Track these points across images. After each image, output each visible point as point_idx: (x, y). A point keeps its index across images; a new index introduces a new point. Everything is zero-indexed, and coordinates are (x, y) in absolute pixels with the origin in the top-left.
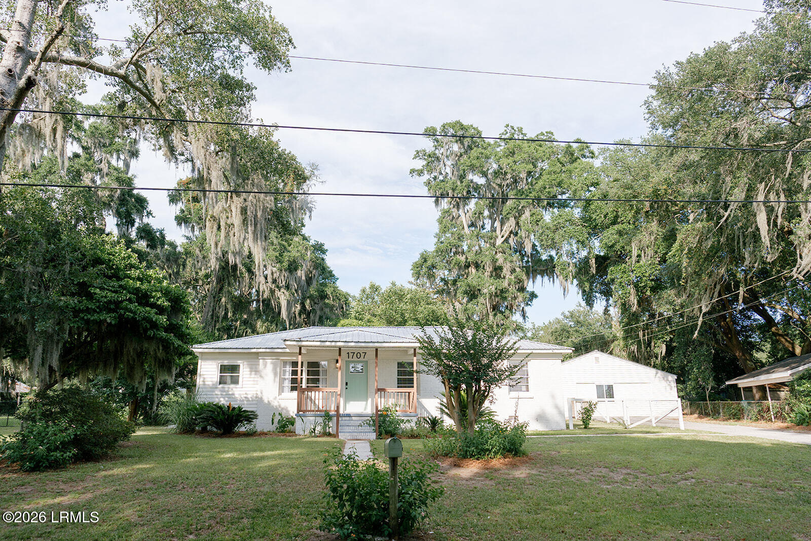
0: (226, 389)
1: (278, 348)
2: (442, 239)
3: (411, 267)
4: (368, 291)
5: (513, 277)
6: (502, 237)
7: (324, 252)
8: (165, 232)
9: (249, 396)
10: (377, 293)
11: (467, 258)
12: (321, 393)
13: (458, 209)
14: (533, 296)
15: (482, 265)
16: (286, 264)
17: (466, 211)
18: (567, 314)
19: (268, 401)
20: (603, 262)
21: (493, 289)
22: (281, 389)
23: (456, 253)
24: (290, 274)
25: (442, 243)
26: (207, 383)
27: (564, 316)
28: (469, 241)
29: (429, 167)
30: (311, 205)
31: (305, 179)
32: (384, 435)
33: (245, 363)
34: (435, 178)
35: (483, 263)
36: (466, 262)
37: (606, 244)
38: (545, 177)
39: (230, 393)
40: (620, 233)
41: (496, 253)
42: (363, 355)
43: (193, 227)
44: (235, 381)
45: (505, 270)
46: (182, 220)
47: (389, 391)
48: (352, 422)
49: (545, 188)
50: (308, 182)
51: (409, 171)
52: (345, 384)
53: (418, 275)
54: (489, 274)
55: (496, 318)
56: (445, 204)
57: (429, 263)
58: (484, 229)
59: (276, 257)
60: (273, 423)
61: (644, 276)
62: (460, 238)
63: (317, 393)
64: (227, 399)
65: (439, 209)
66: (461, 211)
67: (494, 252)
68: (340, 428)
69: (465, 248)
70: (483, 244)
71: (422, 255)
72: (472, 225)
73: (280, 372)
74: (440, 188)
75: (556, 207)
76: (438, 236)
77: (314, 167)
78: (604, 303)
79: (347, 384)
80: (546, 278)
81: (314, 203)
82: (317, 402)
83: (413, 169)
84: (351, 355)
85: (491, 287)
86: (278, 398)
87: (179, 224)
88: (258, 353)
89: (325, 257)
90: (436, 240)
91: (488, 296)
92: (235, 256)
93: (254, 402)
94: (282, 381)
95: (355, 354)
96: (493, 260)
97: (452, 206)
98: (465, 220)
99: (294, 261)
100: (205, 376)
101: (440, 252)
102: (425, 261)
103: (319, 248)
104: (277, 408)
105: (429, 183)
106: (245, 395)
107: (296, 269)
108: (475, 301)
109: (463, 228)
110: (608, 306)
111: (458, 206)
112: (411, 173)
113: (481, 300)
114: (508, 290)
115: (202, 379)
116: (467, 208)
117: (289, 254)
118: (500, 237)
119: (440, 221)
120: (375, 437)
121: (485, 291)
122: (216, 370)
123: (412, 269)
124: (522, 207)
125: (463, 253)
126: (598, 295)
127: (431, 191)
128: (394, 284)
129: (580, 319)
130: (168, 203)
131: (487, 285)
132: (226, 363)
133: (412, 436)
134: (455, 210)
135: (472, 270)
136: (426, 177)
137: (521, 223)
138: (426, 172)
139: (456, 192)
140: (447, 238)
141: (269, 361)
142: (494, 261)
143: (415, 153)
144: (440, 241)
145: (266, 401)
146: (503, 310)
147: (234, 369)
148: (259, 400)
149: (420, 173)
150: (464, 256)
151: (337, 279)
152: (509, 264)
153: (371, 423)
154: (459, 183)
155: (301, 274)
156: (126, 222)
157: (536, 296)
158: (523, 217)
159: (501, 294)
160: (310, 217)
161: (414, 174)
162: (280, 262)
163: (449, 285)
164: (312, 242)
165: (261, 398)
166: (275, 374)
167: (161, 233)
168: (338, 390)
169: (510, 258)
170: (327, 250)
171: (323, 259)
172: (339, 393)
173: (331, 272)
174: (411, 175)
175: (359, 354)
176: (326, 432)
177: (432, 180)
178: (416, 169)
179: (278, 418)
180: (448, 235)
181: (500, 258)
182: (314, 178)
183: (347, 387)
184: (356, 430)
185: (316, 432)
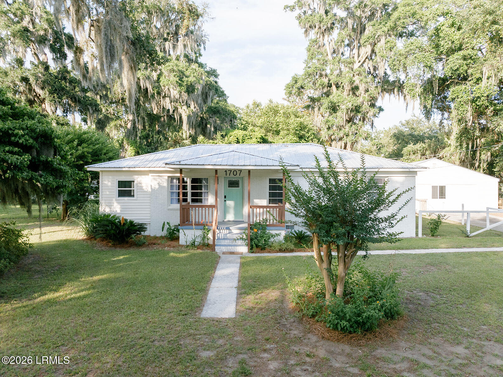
0: (124, 201)
2: (310, 64)
3: (284, 88)
4: (251, 107)
5: (366, 95)
6: (359, 62)
7: (216, 76)
9: (144, 207)
10: (258, 109)
11: (329, 80)
13: (323, 38)
14: (381, 109)
15: (341, 86)
16: (185, 87)
17: (330, 40)
18: (404, 122)
20: (444, 83)
21: (350, 105)
22: (170, 201)
23: (321, 75)
24: (188, 95)
25: (309, 67)
27: (402, 124)
28: (332, 66)
29: (300, 3)
30: (205, 38)
31: (198, 16)
32: (255, 249)
33: (139, 179)
34: (305, 13)
35: (343, 84)
36: (328, 83)
37: (451, 68)
38: (400, 9)
40: (465, 58)
41: (354, 75)
42: (238, 172)
44: (131, 194)
45: (360, 90)
48: (227, 235)
49: (400, 19)
50: (200, 18)
51: (283, 7)
52: (224, 197)
53: (289, 94)
54: (347, 92)
55: (352, 128)
56: (313, 34)
57: (299, 85)
58: (343, 55)
60: (163, 231)
61: (482, 96)
62: (325, 63)
65: (307, 39)
66: (326, 40)
67: (352, 75)
68: (216, 241)
69: (328, 72)
70: (343, 68)
71: (294, 78)
72: (335, 52)
73: (168, 187)
74: (309, 21)
75: (404, 36)
76: (306, 62)
77: (206, 6)
78: (440, 117)
79: (225, 197)
80: (393, 95)
81: (207, 37)
83: (286, 5)
84: (228, 172)
85: (348, 104)
86: (167, 208)
88: (148, 171)
89: (218, 80)
90: (305, 65)
91: (345, 111)
92: (145, 81)
93: (148, 212)
94: (170, 194)
95: (232, 172)
97: (318, 36)
98: (328, 49)
99: (191, 85)
101: (308, 75)
102: (296, 82)
103: (213, 73)
105: (300, 17)
107: (193, 91)
108: (334, 115)
109: (327, 55)
110: (442, 119)
111: (323, 36)
112: (285, 8)
113: (339, 114)
114: (362, 106)
116: (330, 37)
117: (187, 79)
118: (357, 62)
119: (308, 50)
120: (247, 250)
121: (343, 107)
122: (115, 185)
123: (285, 90)
124: (378, 36)
125: (326, 75)
126: (435, 110)
127: (302, 24)
128: (271, 101)
129: (413, 126)
131: (345, 102)
132: (122, 179)
133: (280, 250)
134: (321, 39)
135: (334, 90)
136: (297, 12)
137: (377, 50)
138: (297, 8)
139: (322, 24)
140: (314, 64)
142: (352, 82)
144: (308, 66)
145: (157, 211)
146: (357, 122)
147: (129, 184)
149: (293, 8)
150: (327, 79)
151: (228, 97)
152: (364, 85)
153: (244, 236)
154: (324, 16)
156: (60, 56)
157: (382, 110)
158: (379, 45)
159: (357, 109)
160: (205, 48)
161: (287, 10)
163: (314, 102)
164: (208, 69)
169: (364, 80)
170: (219, 75)
171: (216, 82)
173: (223, 92)
174: (285, 10)
175: (235, 172)
176: (205, 243)
177: (302, 14)
178: (289, 5)
179: (167, 226)
180: (315, 61)
181: (357, 79)
182: (206, 15)
183: (225, 199)
184: (230, 244)
185: (196, 243)
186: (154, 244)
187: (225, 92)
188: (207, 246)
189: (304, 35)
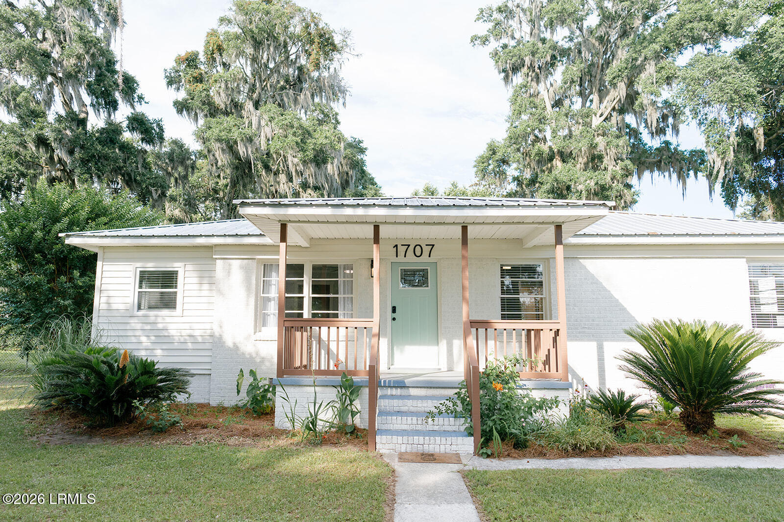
0: (152, 319)
1: (249, 235)
2: (517, 123)
3: (475, 163)
5: (618, 168)
6: (601, 116)
7: (363, 151)
8: (163, 123)
9: (197, 333)
11: (550, 147)
12: (342, 330)
13: (538, 82)
16: (310, 154)
17: (549, 85)
19: (235, 344)
21: (592, 183)
22: (261, 320)
24: (317, 168)
25: (516, 127)
26: (114, 307)
29: (498, 30)
32: (497, 444)
33: (189, 267)
34: (505, 46)
36: (549, 152)
39: (160, 326)
41: (594, 136)
42: (426, 250)
43: (196, 114)
44: (168, 302)
45: (606, 160)
46: (182, 107)
47: (498, 326)
48: (409, 403)
50: (338, 53)
51: (470, 38)
52: (390, 310)
53: (483, 173)
54: (582, 166)
56: (518, 79)
57: (499, 156)
59: (297, 143)
60: (238, 392)
62: (542, 120)
63: (333, 330)
64: (153, 338)
65: (510, 86)
66: (542, 85)
67: (591, 136)
68: (378, 419)
69: (548, 133)
71: (489, 146)
72: (558, 103)
73: (257, 285)
74: (513, 57)
76: (511, 120)
77: (346, 34)
79: (394, 310)
80: (656, 173)
82: (333, 347)
83: (475, 36)
84: (402, 250)
85: (588, 182)
86: (254, 337)
87: (180, 111)
88: (210, 248)
89: (364, 158)
90: (508, 125)
93: (208, 346)
94: (262, 303)
95: (411, 248)
96: (591, 145)
97: (530, 78)
98: (547, 97)
99: (321, 150)
100: (111, 293)
101: (515, 139)
102: (494, 153)
103: (356, 145)
104: (251, 357)
105: (497, 54)
106: (189, 332)
107: (325, 161)
109: (545, 108)
111: (538, 79)
112: (472, 41)
114: (610, 187)
115: (103, 300)
116: (550, 79)
117: (314, 141)
118: (598, 115)
119: (514, 101)
120: (471, 449)
122: (132, 280)
123: (475, 166)
124: (642, 61)
125: (545, 140)
127: (500, 63)
128: (454, 185)
130: (166, 87)
131: (582, 179)
132: (151, 266)
134: (534, 84)
135: (557, 162)
136: (494, 44)
138: (492, 39)
139: (537, 56)
140: (524, 122)
141: (236, 264)
142: (592, 147)
143: (479, 13)
144: (514, 125)
145: (229, 343)
147: (168, 279)
148: (216, 342)
149: (485, 41)
150: (547, 145)
152: (613, 151)
153: (460, 408)
154: (540, 45)
155: (331, 168)
158: (643, 77)
159: (602, 191)
160: (344, 104)
161: (476, 42)
162: (303, 150)
163: (524, 186)
164: (347, 137)
165: (221, 337)
166: (248, 289)
167: (158, 125)
168: (374, 324)
170: (366, 150)
171: (362, 160)
172: (375, 330)
173: (372, 179)
174: (472, 44)
175: (418, 249)
176: (345, 425)
177: (500, 49)
178: (479, 35)
179: (248, 380)
180: (524, 117)
181: (600, 141)
182: (347, 50)
183: (394, 315)
184: (419, 427)
185: (320, 426)
186: (204, 427)
187: (376, 180)
188: (352, 433)
189: (503, 82)
